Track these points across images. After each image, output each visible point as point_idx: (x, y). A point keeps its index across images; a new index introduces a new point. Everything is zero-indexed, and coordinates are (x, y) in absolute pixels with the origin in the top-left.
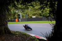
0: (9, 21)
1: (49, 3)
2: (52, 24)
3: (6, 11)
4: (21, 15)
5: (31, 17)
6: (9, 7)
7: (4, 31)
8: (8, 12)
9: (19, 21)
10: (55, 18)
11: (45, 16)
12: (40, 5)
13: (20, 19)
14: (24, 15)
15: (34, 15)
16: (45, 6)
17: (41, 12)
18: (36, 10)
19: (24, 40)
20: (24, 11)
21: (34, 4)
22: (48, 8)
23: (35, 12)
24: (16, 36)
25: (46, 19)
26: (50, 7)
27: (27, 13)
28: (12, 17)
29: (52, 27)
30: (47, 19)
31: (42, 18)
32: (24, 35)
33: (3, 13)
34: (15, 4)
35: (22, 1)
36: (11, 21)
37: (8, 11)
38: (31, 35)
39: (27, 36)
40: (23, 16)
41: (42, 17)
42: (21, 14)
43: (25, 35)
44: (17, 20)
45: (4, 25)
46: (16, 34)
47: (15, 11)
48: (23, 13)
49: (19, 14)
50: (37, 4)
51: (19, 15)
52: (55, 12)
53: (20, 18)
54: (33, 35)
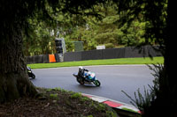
0: (31, 61)
1: (143, 7)
2: (153, 67)
3: (22, 33)
4: (63, 42)
5: (93, 48)
6: (30, 21)
7: (16, 90)
8: (28, 36)
9: (57, 60)
10: (161, 47)
11: (134, 44)
12: (119, 13)
13: (60, 56)
14: (72, 42)
15: (101, 41)
16: (132, 17)
17: (121, 34)
18: (105, 29)
19: (75, 113)
20: (72, 32)
21: (100, 11)
22: (140, 22)
23: (103, 34)
24: (52, 104)
25: (137, 51)
26: (147, 17)
27: (81, 35)
28: (40, 50)
29: (154, 73)
30: (140, 52)
31: (124, 49)
32: (74, 98)
33: (14, 39)
34: (45, 12)
35: (67, 3)
36: (37, 60)
37: (26, 33)
38: (93, 99)
39: (82, 103)
40: (69, 47)
41: (123, 46)
42: (63, 40)
43: (77, 98)
44: (52, 56)
45: (16, 73)
46: (53, 98)
47: (46, 31)
48: (68, 37)
49: (57, 41)
50: (110, 9)
51: (58, 43)
52: (161, 32)
53: (60, 51)
54: (100, 100)
